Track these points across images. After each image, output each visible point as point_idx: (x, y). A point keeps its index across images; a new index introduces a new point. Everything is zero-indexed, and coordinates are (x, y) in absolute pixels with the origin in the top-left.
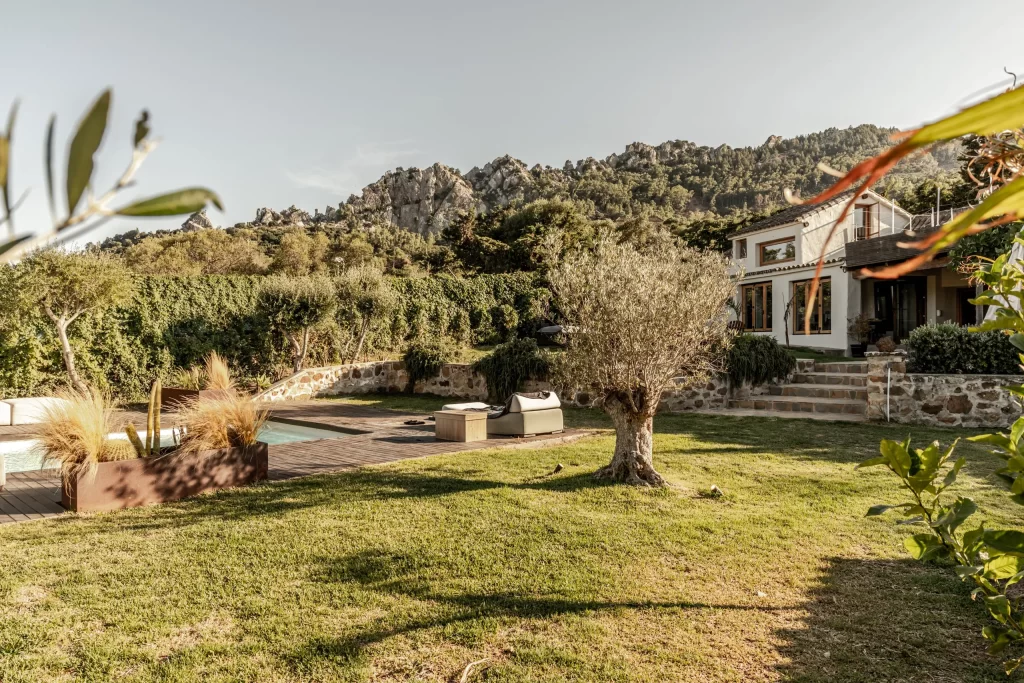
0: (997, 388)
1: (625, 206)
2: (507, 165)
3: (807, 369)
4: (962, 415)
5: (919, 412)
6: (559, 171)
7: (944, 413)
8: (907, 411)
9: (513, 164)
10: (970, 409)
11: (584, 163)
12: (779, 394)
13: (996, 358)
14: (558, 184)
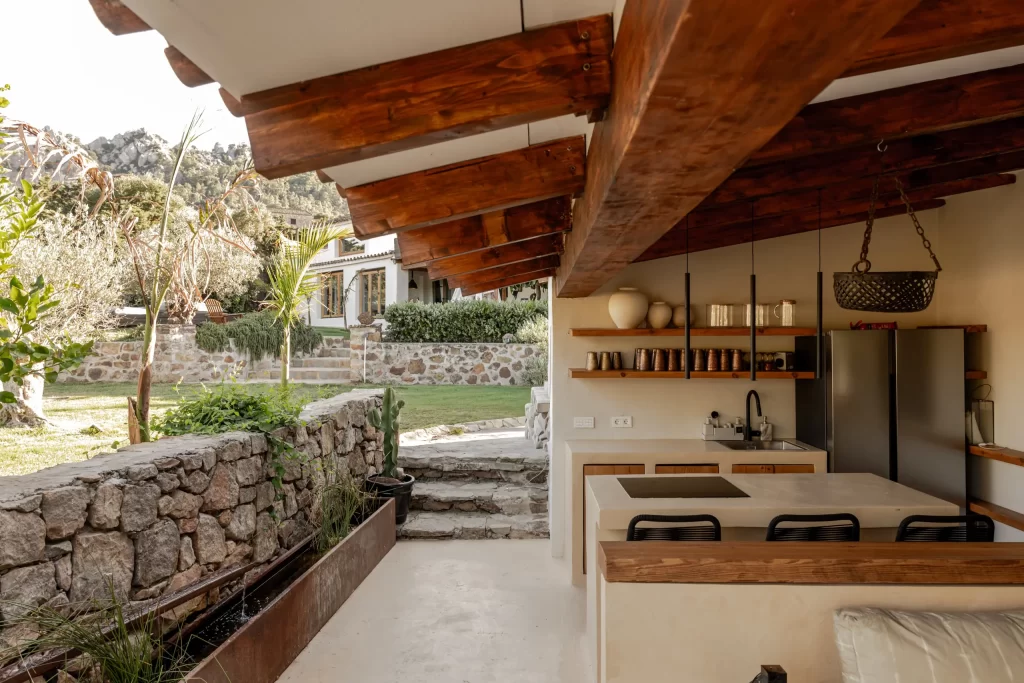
0: (443, 354)
1: (281, 197)
2: (143, 139)
3: (334, 345)
4: (419, 375)
5: (388, 374)
6: (207, 153)
7: (406, 374)
8: (379, 373)
9: (150, 139)
10: (424, 370)
11: (236, 147)
12: (301, 366)
13: (446, 329)
14: (206, 166)
